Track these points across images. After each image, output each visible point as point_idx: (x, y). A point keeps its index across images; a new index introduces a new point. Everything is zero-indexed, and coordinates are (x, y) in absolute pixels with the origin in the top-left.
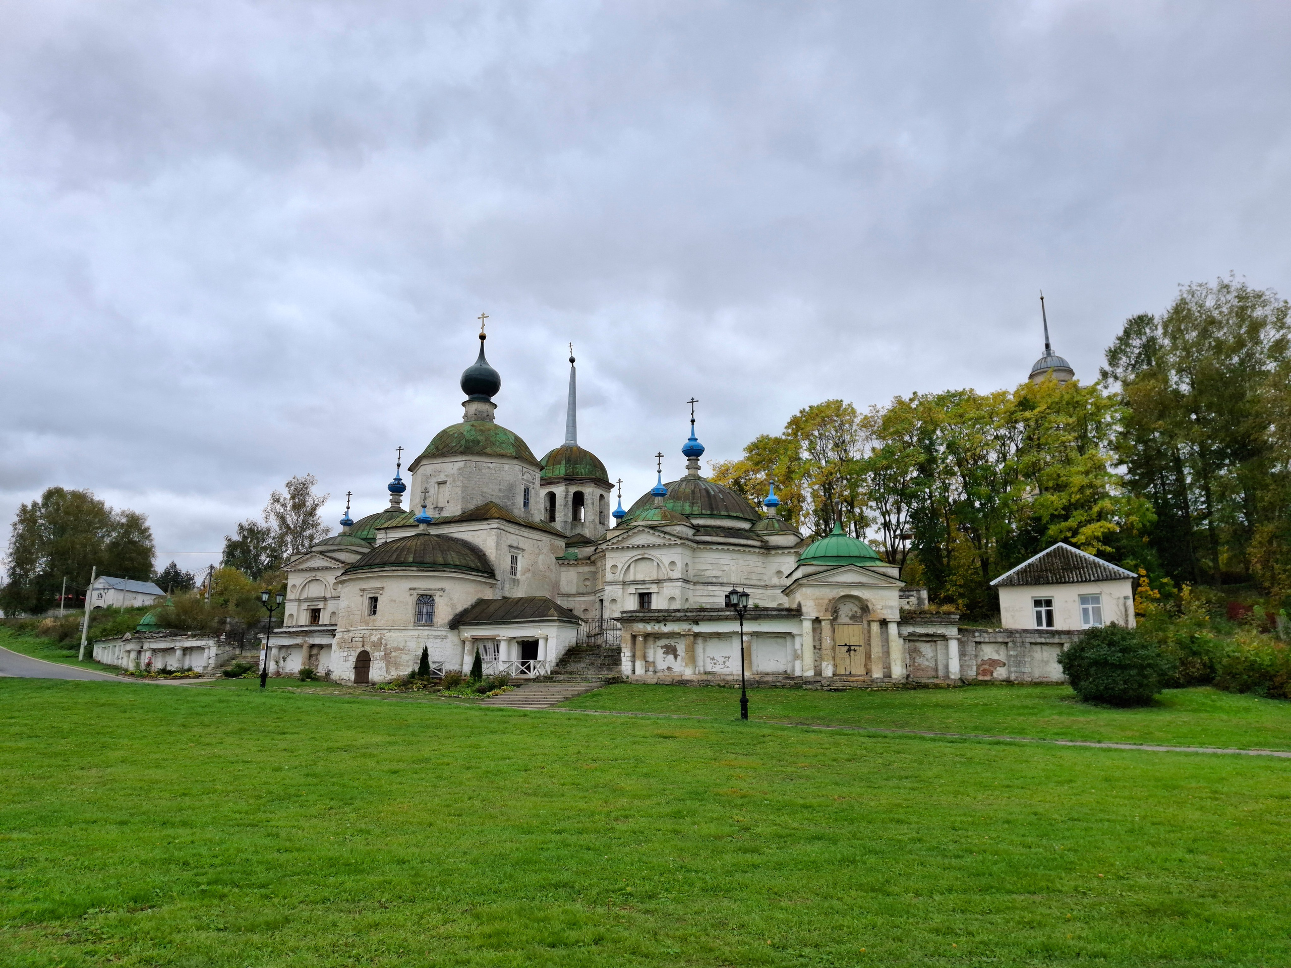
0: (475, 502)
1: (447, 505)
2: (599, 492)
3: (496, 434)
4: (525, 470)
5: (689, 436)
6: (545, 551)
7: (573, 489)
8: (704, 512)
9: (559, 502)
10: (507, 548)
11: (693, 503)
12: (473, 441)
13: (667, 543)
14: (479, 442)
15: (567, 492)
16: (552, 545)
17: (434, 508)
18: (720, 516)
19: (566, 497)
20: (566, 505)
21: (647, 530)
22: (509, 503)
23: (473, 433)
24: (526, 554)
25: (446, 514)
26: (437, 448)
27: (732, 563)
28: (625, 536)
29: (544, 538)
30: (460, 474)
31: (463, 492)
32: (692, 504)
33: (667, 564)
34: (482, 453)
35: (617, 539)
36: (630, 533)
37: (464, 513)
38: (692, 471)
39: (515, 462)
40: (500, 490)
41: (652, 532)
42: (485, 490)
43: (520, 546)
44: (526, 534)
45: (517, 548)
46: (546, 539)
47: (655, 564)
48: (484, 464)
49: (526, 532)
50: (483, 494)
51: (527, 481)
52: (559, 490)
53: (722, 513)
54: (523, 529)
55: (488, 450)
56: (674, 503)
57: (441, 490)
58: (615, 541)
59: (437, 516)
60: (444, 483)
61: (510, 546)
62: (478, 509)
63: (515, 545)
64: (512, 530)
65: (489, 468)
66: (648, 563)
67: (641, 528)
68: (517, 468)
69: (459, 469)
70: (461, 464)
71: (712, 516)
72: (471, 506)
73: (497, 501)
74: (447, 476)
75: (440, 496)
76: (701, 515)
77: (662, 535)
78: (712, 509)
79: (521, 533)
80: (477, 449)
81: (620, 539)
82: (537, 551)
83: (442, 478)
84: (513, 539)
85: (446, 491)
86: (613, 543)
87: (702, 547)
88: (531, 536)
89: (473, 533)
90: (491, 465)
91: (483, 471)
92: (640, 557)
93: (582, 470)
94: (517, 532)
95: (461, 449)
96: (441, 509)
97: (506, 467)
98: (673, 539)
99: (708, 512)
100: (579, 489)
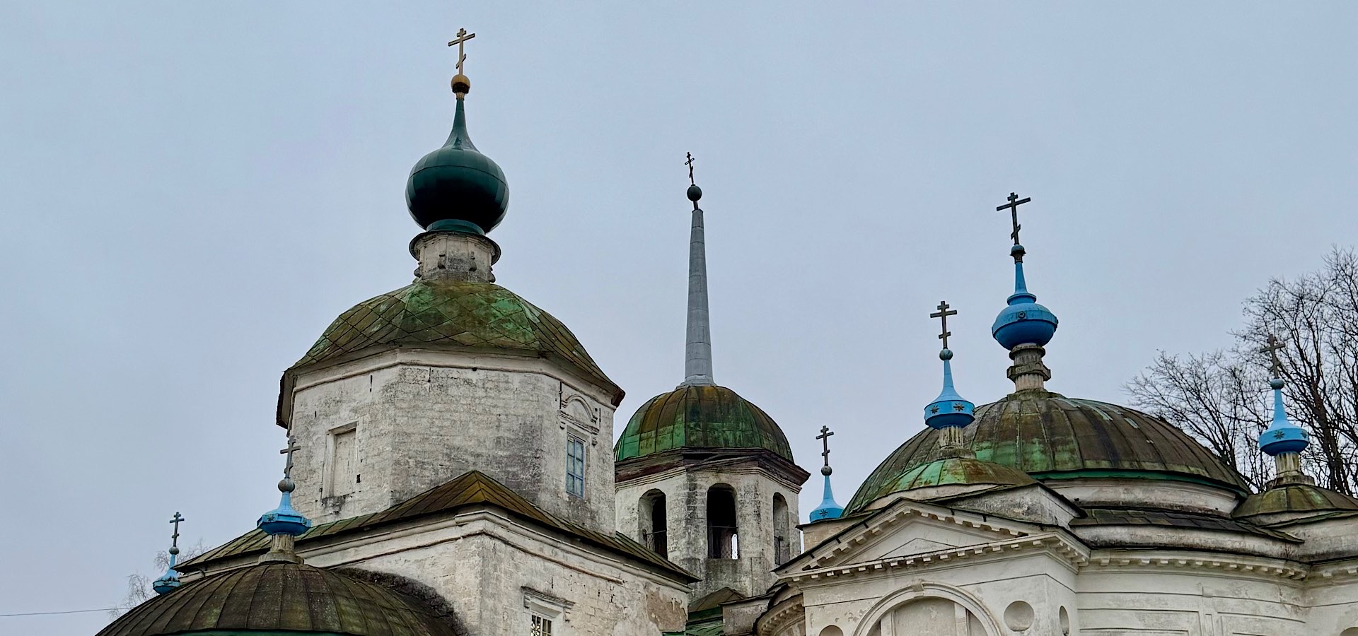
0: (428, 474)
1: (356, 487)
2: (770, 487)
3: (489, 301)
4: (567, 391)
5: (1012, 292)
6: (632, 611)
7: (706, 482)
8: (1090, 464)
9: (674, 513)
10: (517, 594)
11: (1053, 444)
12: (424, 316)
13: (996, 545)
14: (440, 319)
15: (693, 487)
16: (652, 597)
17: (324, 501)
18: (1139, 476)
19: (690, 500)
20: (690, 519)
21: (925, 512)
22: (525, 476)
23: (426, 297)
24: (576, 616)
25: (352, 512)
26: (334, 344)
27: (1203, 606)
28: (859, 535)
29: (626, 577)
30: (390, 401)
31: (395, 449)
32: (1051, 447)
33: (999, 611)
34: (448, 343)
35: (834, 546)
36: (874, 526)
37: (398, 504)
38: (1027, 382)
39: (539, 366)
40: (498, 441)
41: (942, 515)
42: (457, 442)
43: (557, 591)
44: (573, 561)
45: (549, 597)
46: (634, 581)
47: (960, 614)
48: (454, 373)
49: (574, 556)
50: (452, 453)
51: (577, 422)
52: (673, 486)
53: (1147, 466)
54: (565, 545)
55: (466, 337)
56: (995, 447)
57: (343, 451)
58: (828, 553)
59: (331, 519)
60: (350, 430)
61: (527, 590)
62: (436, 491)
63: (542, 586)
64: (532, 546)
65: (468, 382)
66: (935, 614)
67: (906, 509)
68: (547, 384)
69: (387, 388)
70: (391, 375)
71: (1117, 476)
72: (420, 486)
73: (491, 471)
74: (355, 411)
75: (341, 467)
76: (1084, 475)
77: (977, 522)
78: (1113, 455)
79: (560, 556)
80: (433, 333)
81: (844, 545)
82: (609, 611)
83: (344, 417)
84: (536, 572)
85: (353, 448)
86: (824, 562)
87: (1104, 557)
88: (589, 566)
89: (421, 554)
90: (470, 375)
91: (453, 391)
92: (910, 596)
93: (728, 434)
94: (548, 552)
95: (392, 336)
96: (341, 502)
97: (516, 380)
98: (1014, 530)
99: (1105, 464)
100: (724, 478)
